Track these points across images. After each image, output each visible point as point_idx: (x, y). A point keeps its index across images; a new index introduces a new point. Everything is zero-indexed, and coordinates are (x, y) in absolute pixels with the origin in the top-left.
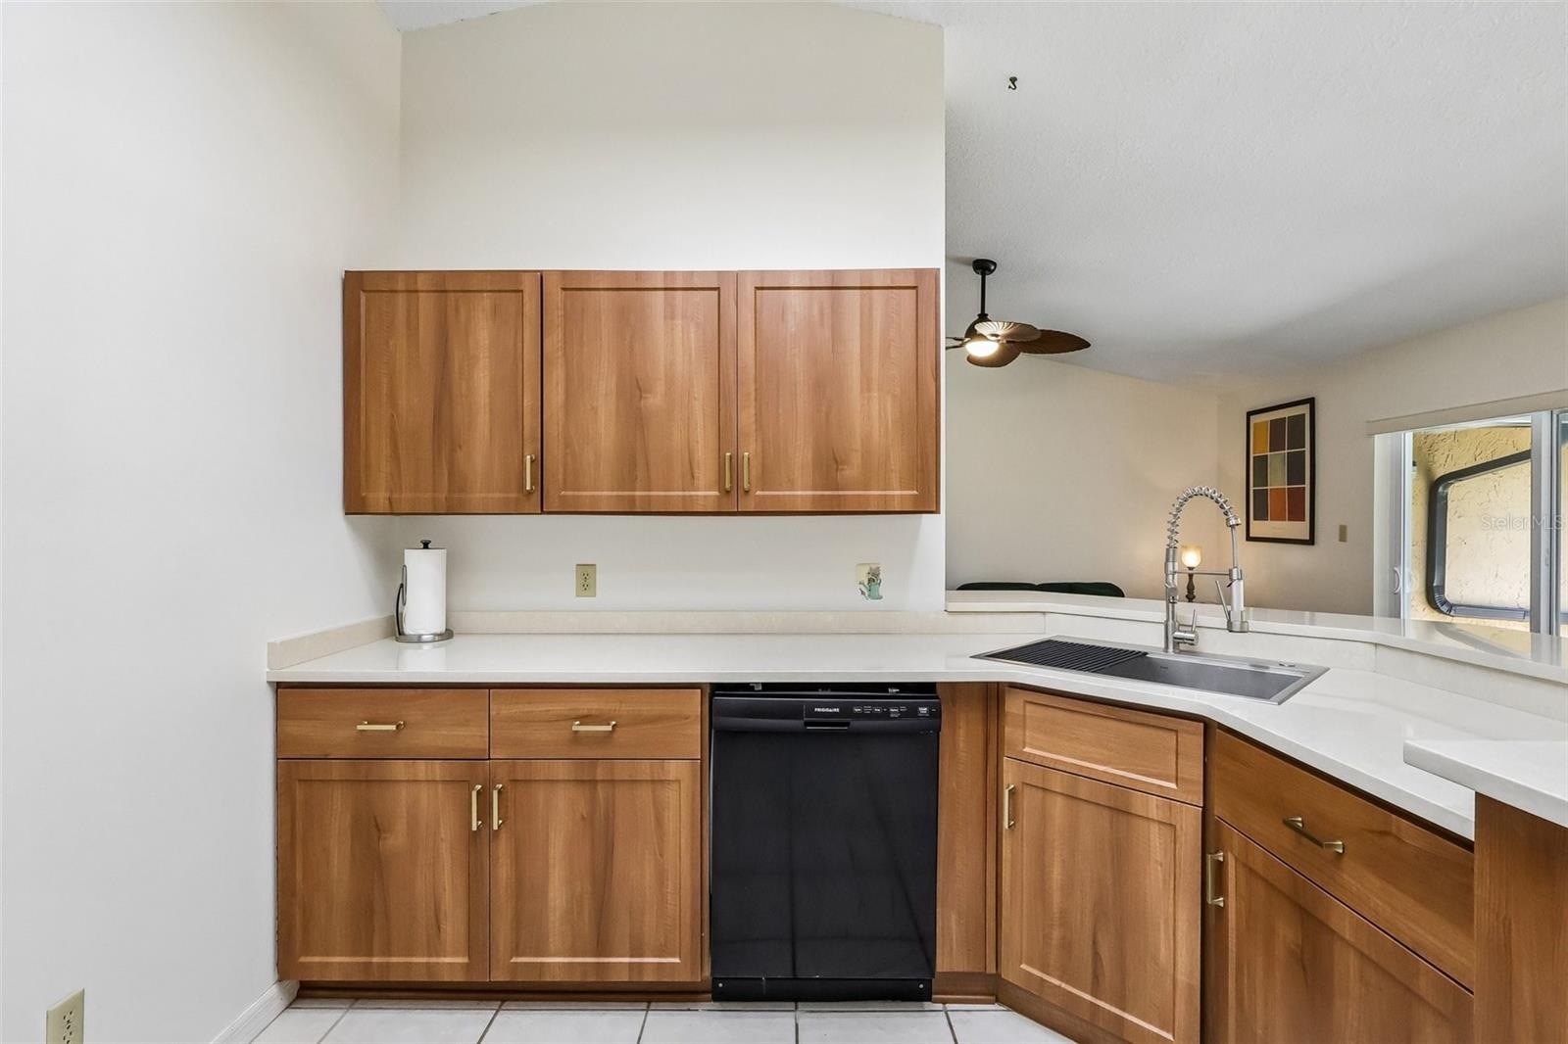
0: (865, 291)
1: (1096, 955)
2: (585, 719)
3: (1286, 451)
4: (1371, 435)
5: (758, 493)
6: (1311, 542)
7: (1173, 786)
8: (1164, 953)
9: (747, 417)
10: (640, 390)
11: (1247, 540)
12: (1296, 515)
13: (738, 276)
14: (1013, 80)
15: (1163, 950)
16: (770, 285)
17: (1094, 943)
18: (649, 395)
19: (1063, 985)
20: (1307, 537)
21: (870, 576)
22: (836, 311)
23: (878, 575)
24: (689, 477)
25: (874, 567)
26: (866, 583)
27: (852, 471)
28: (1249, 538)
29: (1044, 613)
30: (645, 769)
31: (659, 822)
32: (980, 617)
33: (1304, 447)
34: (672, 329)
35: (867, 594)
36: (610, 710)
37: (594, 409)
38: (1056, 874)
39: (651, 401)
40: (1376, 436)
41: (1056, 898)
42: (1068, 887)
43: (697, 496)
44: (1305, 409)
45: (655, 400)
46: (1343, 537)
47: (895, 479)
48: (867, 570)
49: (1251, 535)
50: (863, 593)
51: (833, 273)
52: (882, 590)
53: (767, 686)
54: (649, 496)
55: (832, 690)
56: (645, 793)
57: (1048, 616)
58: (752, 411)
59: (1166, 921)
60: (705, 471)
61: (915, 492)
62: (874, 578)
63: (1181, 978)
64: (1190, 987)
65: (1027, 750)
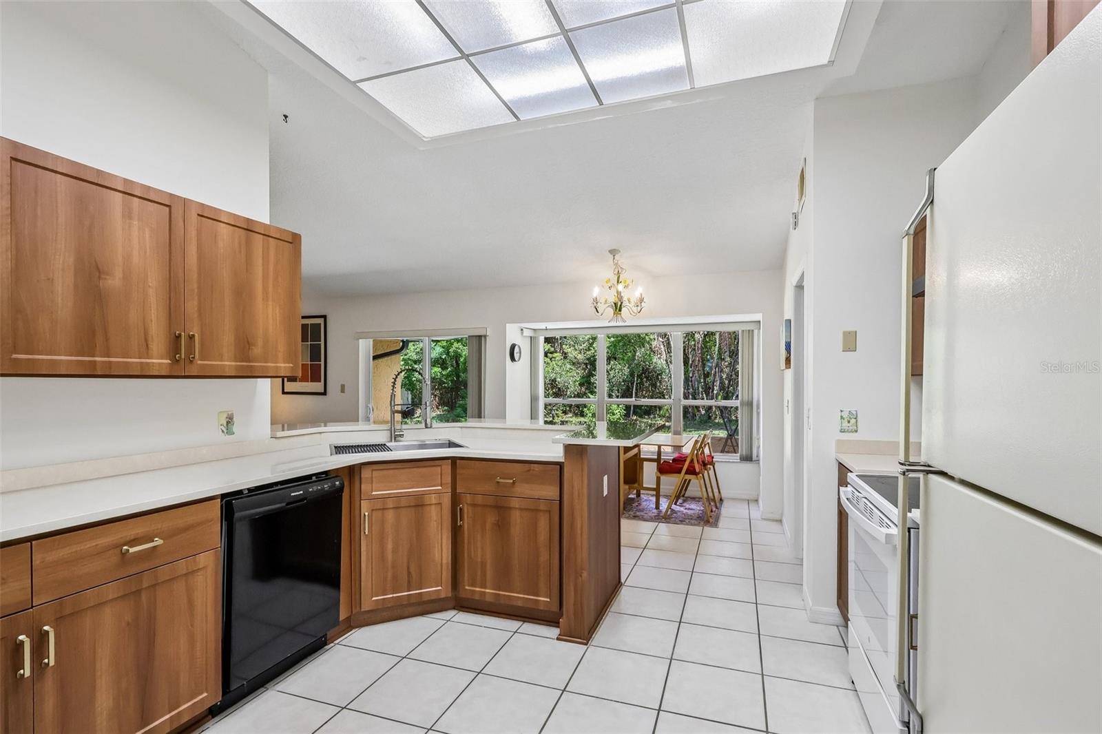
0: (265, 237)
1: (409, 573)
2: (133, 542)
3: (309, 343)
4: (358, 339)
5: (199, 362)
6: (324, 393)
7: (440, 488)
8: (437, 555)
9: (192, 306)
10: (99, 272)
11: (283, 394)
12: (315, 378)
13: (185, 202)
14: (286, 117)
15: (437, 556)
16: (208, 215)
17: (408, 568)
18: (108, 277)
19: (395, 595)
20: (323, 391)
21: (227, 420)
22: (248, 243)
23: (233, 418)
24: (144, 347)
25: (230, 413)
26: (225, 424)
27: (257, 350)
28: (284, 393)
29: (320, 433)
30: (182, 567)
31: (191, 603)
32: (292, 439)
33: (320, 341)
34: (130, 227)
35: (225, 431)
36: (154, 530)
37: (50, 280)
38: (390, 546)
39: (110, 282)
40: (360, 340)
41: (390, 556)
42: (395, 551)
43: (154, 363)
44: (321, 321)
45: (114, 281)
46: (343, 390)
47: (280, 355)
48: (226, 415)
49: (285, 391)
50: (223, 431)
51: (248, 220)
52: (235, 429)
53: (249, 490)
54: (110, 362)
55: (281, 485)
56: (180, 587)
57: (323, 434)
58: (196, 303)
59: (438, 543)
60: (159, 342)
61: (291, 365)
62: (230, 420)
63: (444, 561)
64: (447, 563)
65: (374, 493)
